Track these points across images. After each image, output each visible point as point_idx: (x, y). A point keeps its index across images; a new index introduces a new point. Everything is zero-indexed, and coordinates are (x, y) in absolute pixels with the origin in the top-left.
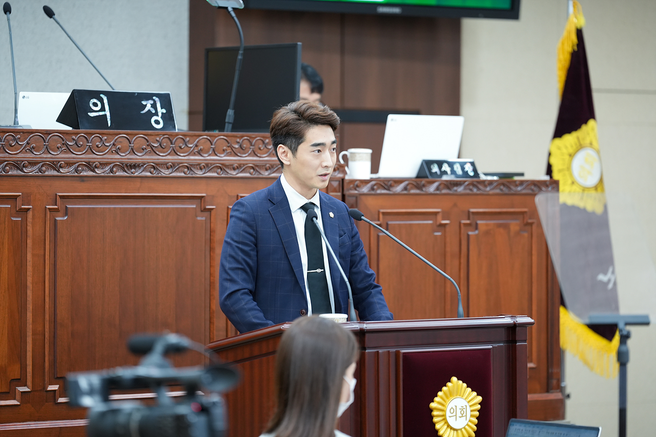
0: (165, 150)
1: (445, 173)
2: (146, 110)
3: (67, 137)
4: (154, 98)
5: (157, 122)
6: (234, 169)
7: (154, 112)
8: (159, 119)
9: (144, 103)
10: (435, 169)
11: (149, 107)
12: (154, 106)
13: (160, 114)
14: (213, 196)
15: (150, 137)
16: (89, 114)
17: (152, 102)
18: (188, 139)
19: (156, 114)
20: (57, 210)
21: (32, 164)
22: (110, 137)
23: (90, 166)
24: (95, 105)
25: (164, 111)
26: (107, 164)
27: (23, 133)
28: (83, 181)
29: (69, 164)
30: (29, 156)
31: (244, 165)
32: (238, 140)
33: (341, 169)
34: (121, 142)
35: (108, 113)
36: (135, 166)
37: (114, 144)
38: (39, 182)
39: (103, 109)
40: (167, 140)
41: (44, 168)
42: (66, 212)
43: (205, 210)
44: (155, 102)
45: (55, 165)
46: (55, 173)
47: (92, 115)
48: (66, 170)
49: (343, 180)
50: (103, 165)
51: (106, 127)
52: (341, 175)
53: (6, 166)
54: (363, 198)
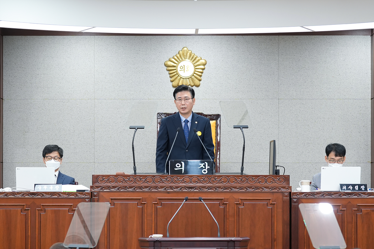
0: (206, 182)
1: (350, 189)
2: (201, 167)
3: (162, 178)
4: (205, 162)
5: (205, 171)
6: (237, 189)
7: (204, 167)
8: (206, 170)
9: (200, 164)
10: (345, 188)
11: (202, 166)
12: (205, 166)
13: (207, 168)
14: (228, 199)
15: (199, 177)
16: (175, 169)
17: (204, 164)
18: (217, 177)
19: (205, 168)
20: (157, 204)
21: (146, 187)
22: (181, 177)
23: (171, 188)
24: (178, 165)
25: (209, 167)
26: (178, 187)
27: (144, 176)
28: (168, 193)
29: (162, 187)
30: (146, 184)
31: (242, 187)
32: (240, 178)
33: (290, 188)
34: (186, 179)
35: (183, 168)
36: (191, 188)
37: (183, 180)
38: (149, 194)
39: (181, 167)
40: (207, 178)
41: (151, 189)
42: (161, 204)
43: (224, 204)
44: (205, 164)
45: (156, 187)
46: (156, 191)
47: (176, 169)
48: (161, 189)
49: (290, 193)
50: (177, 187)
51: (182, 174)
52: (289, 191)
53: (135, 188)
54: (301, 199)
